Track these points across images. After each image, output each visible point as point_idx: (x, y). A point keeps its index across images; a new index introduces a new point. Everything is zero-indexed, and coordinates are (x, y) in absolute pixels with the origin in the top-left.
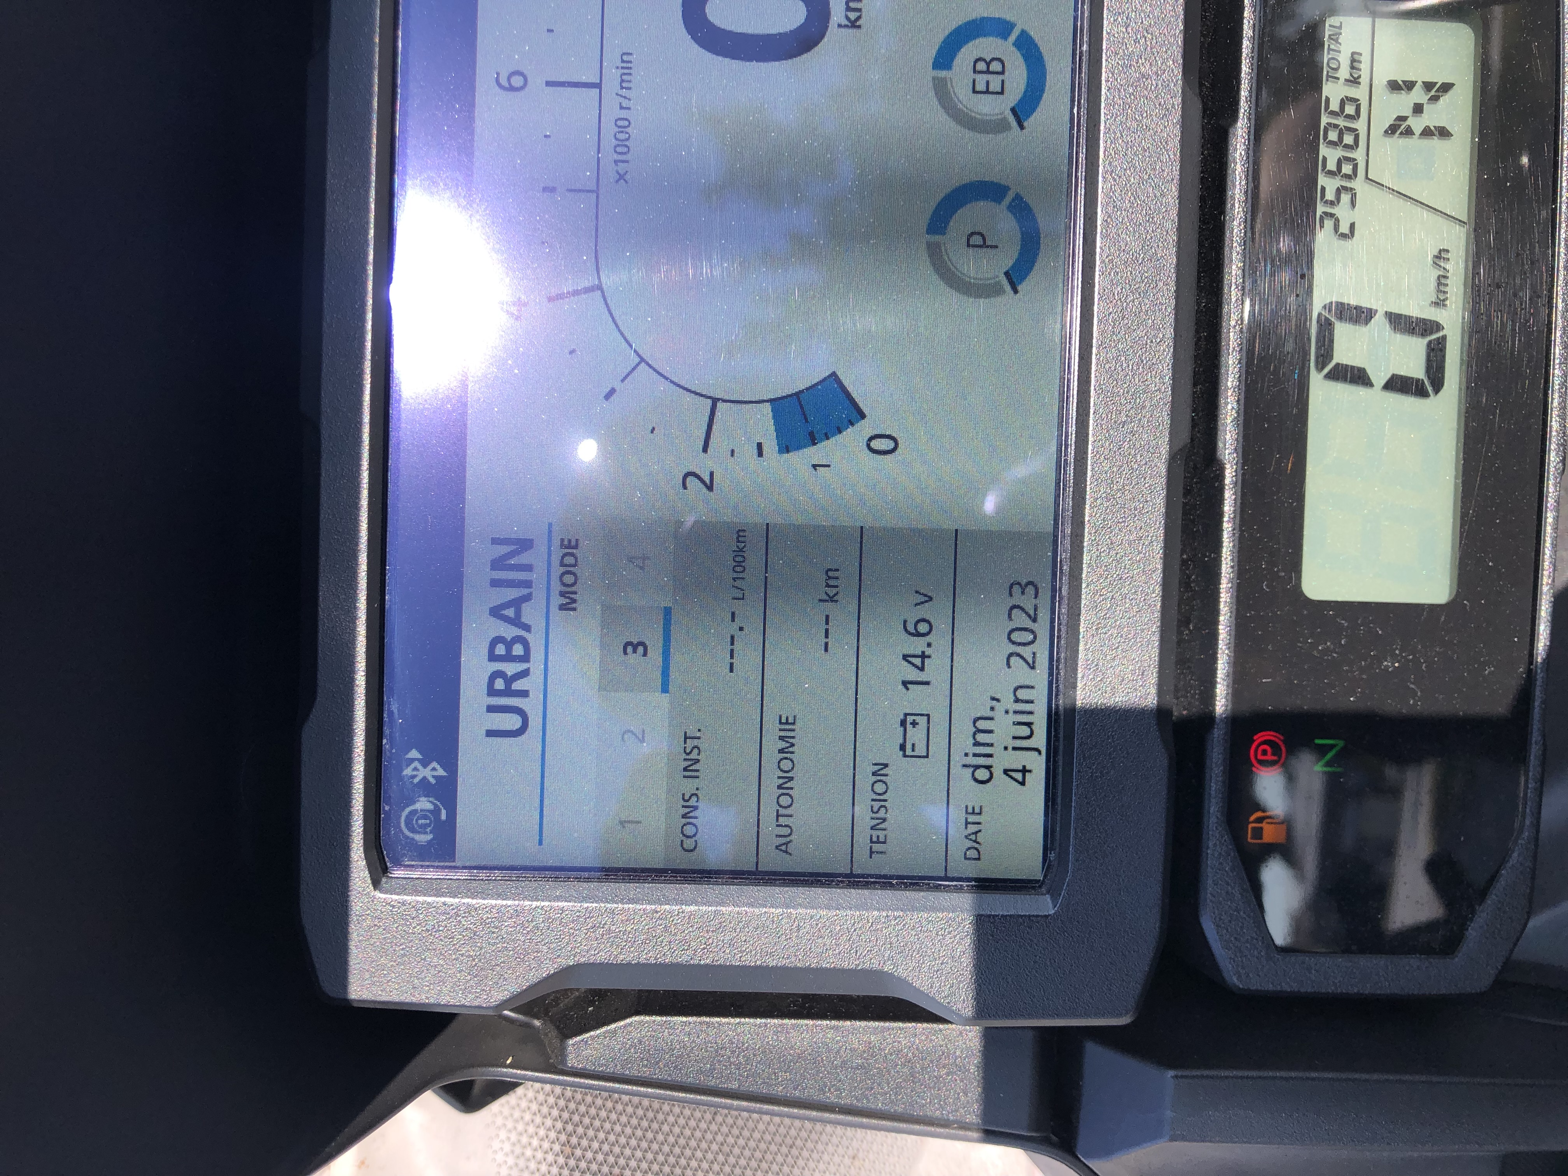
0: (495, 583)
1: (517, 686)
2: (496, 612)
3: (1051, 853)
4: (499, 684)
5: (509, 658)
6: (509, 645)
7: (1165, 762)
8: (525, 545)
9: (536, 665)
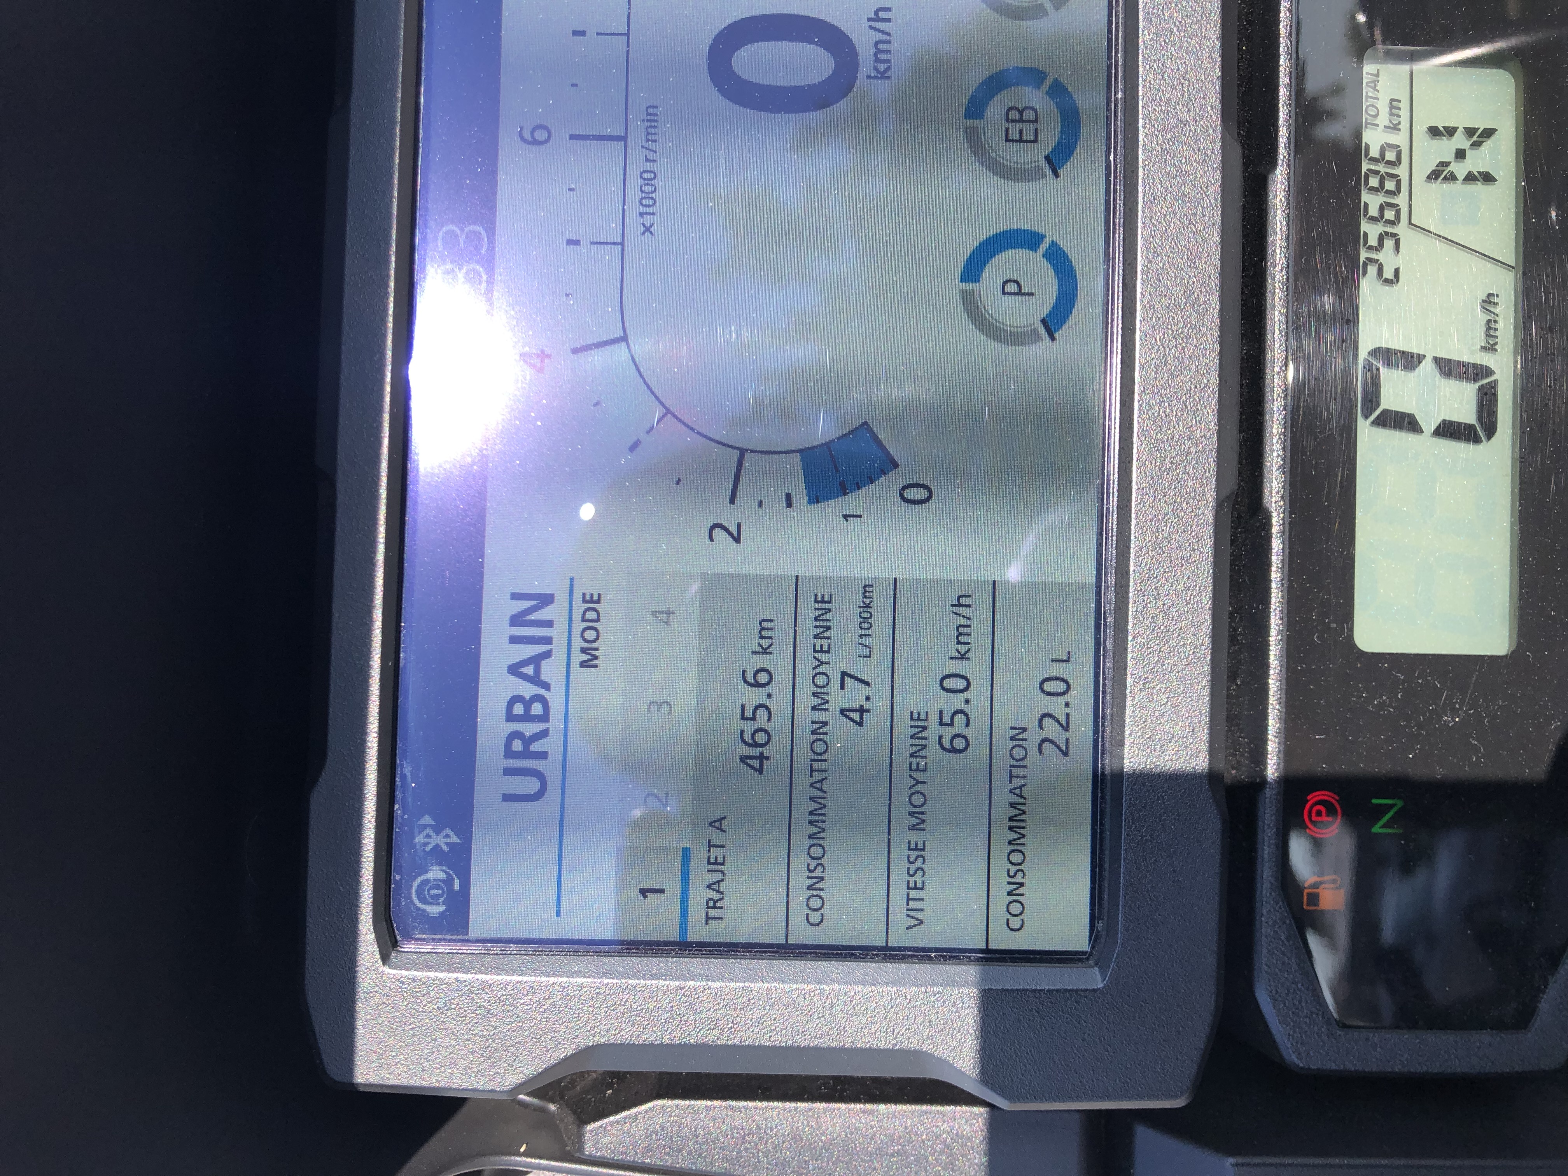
0: (514, 640)
1: (535, 747)
2: (514, 670)
3: (1098, 923)
4: (517, 745)
5: (527, 717)
6: (528, 704)
7: (1219, 825)
8: (546, 600)
9: (555, 723)
